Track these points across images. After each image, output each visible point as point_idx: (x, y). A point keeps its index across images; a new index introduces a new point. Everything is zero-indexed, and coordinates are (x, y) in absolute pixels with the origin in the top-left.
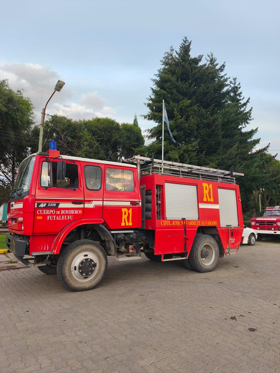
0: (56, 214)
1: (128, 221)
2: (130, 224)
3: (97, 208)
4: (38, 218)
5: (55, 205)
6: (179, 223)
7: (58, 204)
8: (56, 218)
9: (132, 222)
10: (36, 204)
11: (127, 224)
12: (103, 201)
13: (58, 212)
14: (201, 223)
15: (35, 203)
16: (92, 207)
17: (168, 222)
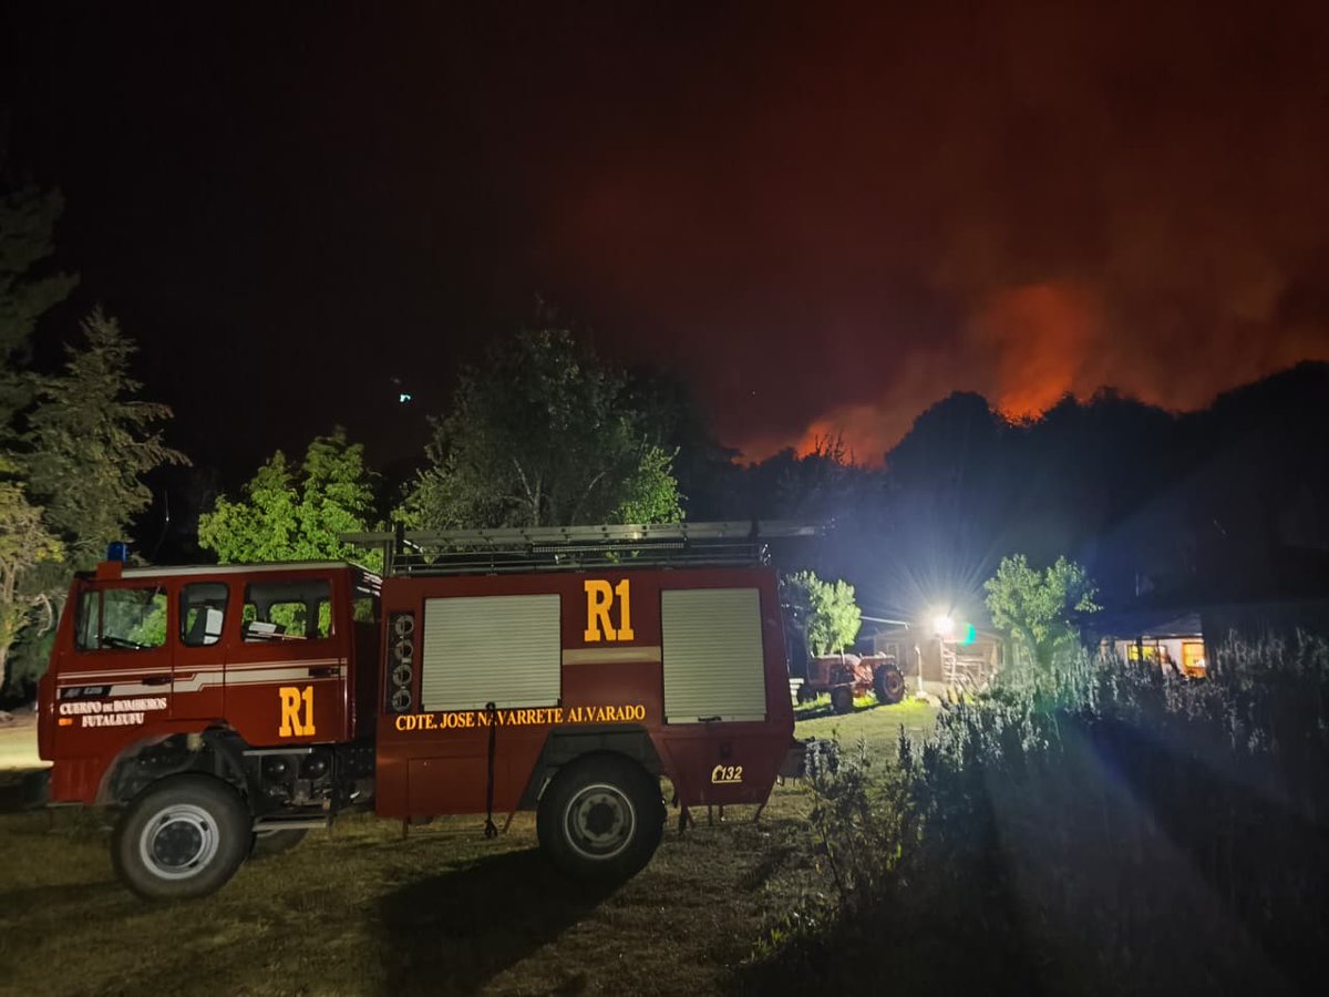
0: (102, 713)
1: (303, 722)
2: (310, 730)
3: (208, 691)
4: (62, 722)
5: (99, 691)
6: (469, 719)
7: (107, 689)
8: (102, 720)
9: (315, 723)
10: (59, 692)
11: (299, 731)
12: (224, 671)
13: (107, 708)
14: (565, 715)
15: (56, 689)
16: (196, 689)
17: (424, 720)
